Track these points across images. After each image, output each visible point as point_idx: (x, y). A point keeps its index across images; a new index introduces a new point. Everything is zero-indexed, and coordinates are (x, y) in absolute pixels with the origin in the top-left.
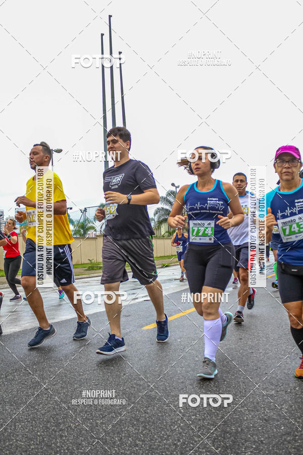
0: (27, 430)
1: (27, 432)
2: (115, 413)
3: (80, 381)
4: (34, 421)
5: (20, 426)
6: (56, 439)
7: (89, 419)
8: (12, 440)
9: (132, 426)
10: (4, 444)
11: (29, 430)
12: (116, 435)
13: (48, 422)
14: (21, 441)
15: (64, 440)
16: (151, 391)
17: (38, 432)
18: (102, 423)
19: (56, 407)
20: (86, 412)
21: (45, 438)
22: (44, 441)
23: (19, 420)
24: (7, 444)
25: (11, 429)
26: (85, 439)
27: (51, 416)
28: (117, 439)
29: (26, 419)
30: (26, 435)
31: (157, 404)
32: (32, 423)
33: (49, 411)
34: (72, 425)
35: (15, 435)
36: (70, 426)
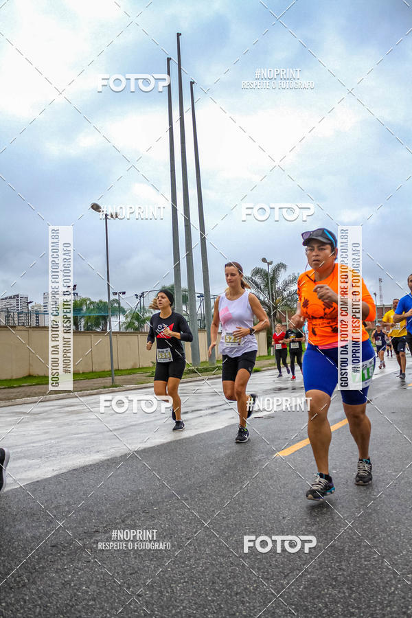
0: (191, 594)
1: (192, 596)
3: (228, 527)
4: (194, 581)
6: (238, 607)
7: (268, 579)
8: (178, 606)
10: (170, 612)
11: (194, 594)
13: (213, 583)
14: (190, 608)
15: (248, 607)
17: (206, 596)
19: (214, 562)
21: (221, 604)
22: (221, 608)
23: (173, 580)
24: (174, 612)
25: (168, 592)
27: (213, 575)
29: (181, 579)
30: (192, 600)
32: (192, 584)
33: (207, 569)
34: (248, 586)
35: (178, 601)
36: (246, 588)
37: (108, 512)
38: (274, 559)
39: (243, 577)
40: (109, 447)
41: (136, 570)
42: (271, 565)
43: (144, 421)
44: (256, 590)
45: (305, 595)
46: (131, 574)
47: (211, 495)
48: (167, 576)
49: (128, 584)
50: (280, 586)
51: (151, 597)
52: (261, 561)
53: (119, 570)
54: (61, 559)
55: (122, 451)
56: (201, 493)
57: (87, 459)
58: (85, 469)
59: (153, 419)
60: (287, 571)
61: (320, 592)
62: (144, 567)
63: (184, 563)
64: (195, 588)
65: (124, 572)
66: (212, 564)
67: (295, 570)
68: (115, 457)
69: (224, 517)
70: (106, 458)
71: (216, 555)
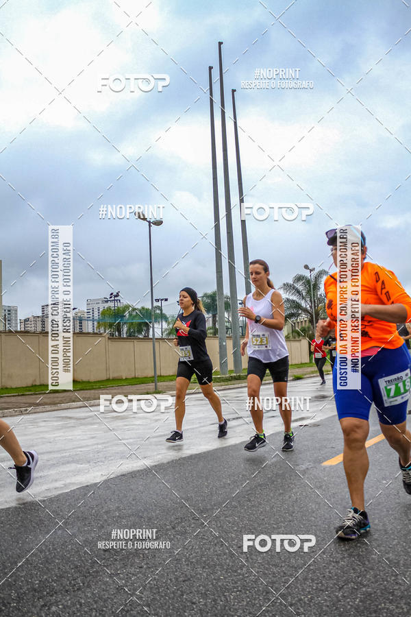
0: (245, 603)
1: (246, 605)
4: (247, 590)
5: (232, 597)
7: (322, 590)
11: (248, 603)
13: (267, 593)
18: (344, 597)
19: (267, 572)
20: (313, 580)
23: (226, 588)
25: (222, 601)
29: (234, 587)
30: (247, 610)
32: (246, 593)
34: (302, 597)
35: (232, 609)
36: (301, 600)
37: (157, 518)
38: (327, 570)
39: (296, 587)
40: (155, 453)
41: (189, 577)
42: (324, 576)
43: (189, 427)
44: (311, 601)
45: (362, 608)
46: (184, 581)
47: (260, 504)
48: (220, 584)
49: (182, 591)
50: (335, 599)
51: (205, 604)
52: (314, 572)
53: (172, 576)
54: (114, 564)
55: (169, 457)
56: (249, 501)
57: (135, 465)
58: (133, 475)
59: (197, 426)
60: (341, 583)
61: (377, 607)
62: (197, 574)
63: (236, 571)
64: (248, 597)
65: (177, 579)
66: (265, 574)
67: (349, 582)
68: (163, 464)
69: (275, 526)
70: (152, 464)
71: (268, 564)
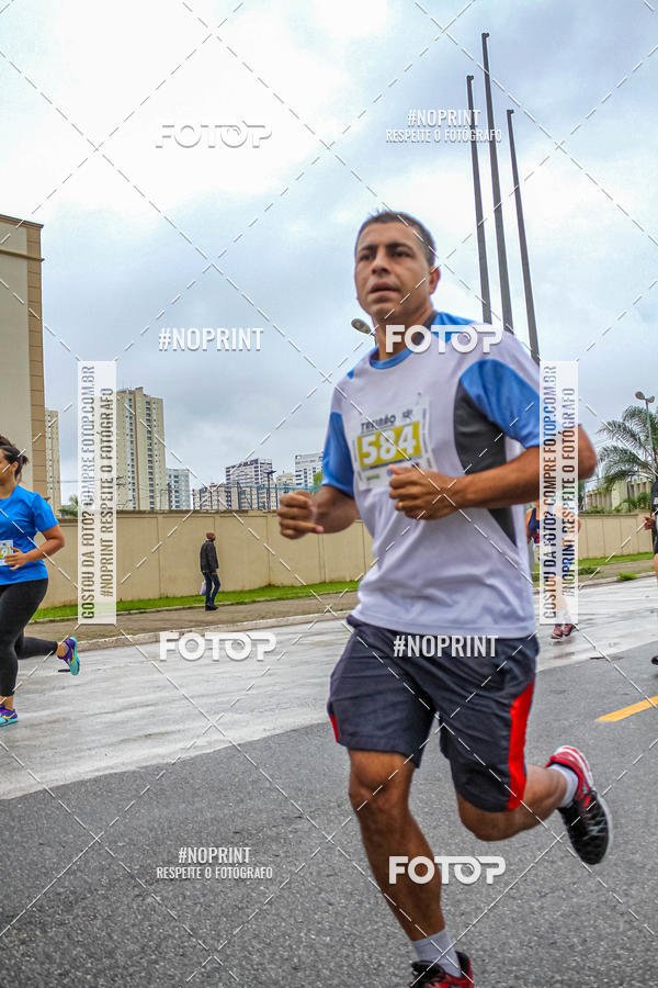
2: (564, 890)
9: (603, 919)
12: (573, 933)
16: (632, 853)
18: (542, 908)
26: (512, 935)
28: (575, 940)
31: (648, 880)
